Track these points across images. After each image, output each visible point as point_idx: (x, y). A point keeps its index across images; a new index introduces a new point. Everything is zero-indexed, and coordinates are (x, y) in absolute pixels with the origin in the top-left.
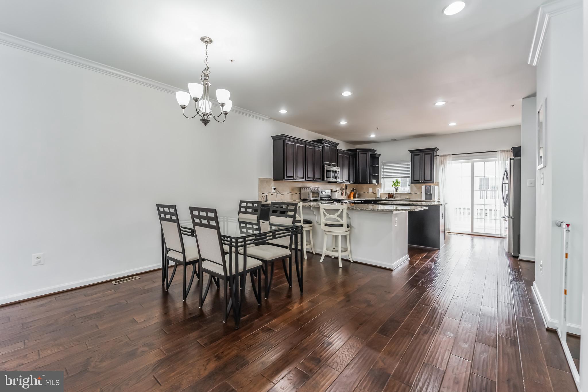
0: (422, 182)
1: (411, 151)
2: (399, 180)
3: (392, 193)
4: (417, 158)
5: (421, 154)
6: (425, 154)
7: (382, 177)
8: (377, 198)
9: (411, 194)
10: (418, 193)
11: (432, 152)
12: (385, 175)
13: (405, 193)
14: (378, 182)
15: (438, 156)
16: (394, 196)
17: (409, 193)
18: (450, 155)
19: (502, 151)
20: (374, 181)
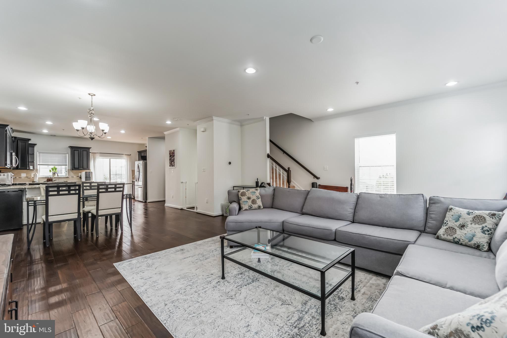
0: (81, 169)
1: (71, 147)
2: (56, 167)
3: (51, 178)
4: (76, 153)
5: (80, 150)
6: (83, 151)
7: (38, 164)
8: (35, 182)
9: (68, 177)
10: (75, 177)
11: (88, 150)
12: (41, 162)
13: (62, 177)
14: (34, 168)
15: (91, 153)
16: (53, 180)
17: (67, 177)
18: (98, 153)
19: (126, 155)
20: (31, 168)
